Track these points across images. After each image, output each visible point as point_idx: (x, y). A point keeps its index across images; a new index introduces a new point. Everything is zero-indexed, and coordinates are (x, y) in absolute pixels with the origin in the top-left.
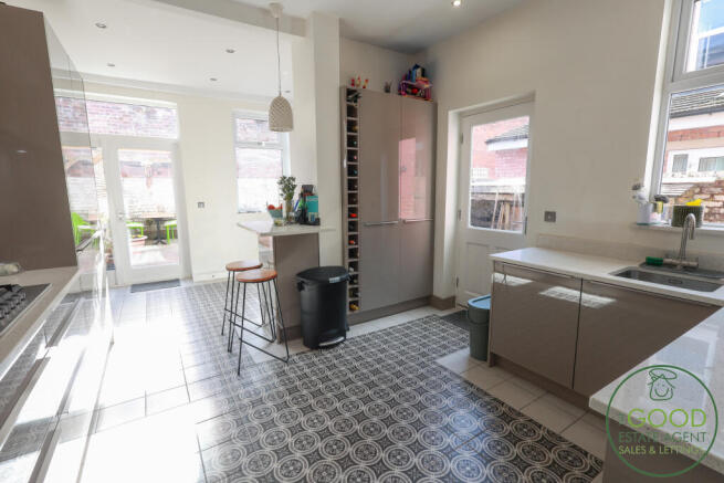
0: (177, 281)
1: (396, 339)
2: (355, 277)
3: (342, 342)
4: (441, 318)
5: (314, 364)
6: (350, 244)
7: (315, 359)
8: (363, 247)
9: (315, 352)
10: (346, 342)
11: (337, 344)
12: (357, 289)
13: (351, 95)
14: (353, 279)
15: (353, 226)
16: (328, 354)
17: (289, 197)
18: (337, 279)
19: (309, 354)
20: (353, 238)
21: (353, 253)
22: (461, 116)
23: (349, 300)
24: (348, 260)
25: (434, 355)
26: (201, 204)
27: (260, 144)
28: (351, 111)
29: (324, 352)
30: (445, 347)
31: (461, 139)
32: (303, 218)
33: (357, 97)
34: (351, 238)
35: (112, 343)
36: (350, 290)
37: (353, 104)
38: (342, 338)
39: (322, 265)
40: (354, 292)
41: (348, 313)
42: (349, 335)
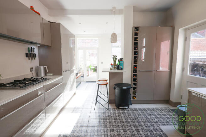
0: (95, 82)
1: (147, 113)
2: (135, 88)
3: (127, 108)
4: (171, 110)
5: (115, 113)
6: (134, 77)
7: (116, 111)
8: (139, 78)
9: (118, 109)
10: (129, 109)
11: (126, 109)
12: (136, 92)
13: (136, 29)
14: (134, 89)
15: (135, 71)
16: (121, 111)
17: (115, 62)
18: (125, 88)
19: (116, 109)
20: (135, 75)
21: (135, 80)
22: (186, 30)
23: (132, 95)
24: (133, 82)
25: (160, 124)
26: (102, 63)
27: (118, 47)
28: (136, 34)
29: (120, 110)
30: (166, 122)
31: (186, 39)
32: (118, 68)
33: (138, 29)
34: (134, 75)
35: (75, 94)
36: (133, 92)
37: (136, 32)
38: (127, 107)
39: (124, 83)
40: (135, 93)
41: (132, 99)
42: (130, 106)
